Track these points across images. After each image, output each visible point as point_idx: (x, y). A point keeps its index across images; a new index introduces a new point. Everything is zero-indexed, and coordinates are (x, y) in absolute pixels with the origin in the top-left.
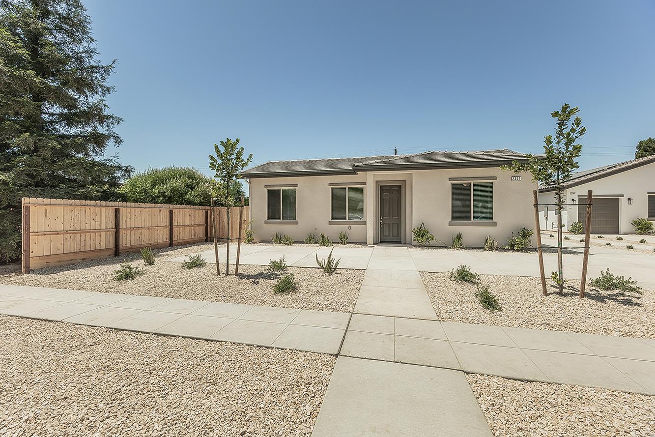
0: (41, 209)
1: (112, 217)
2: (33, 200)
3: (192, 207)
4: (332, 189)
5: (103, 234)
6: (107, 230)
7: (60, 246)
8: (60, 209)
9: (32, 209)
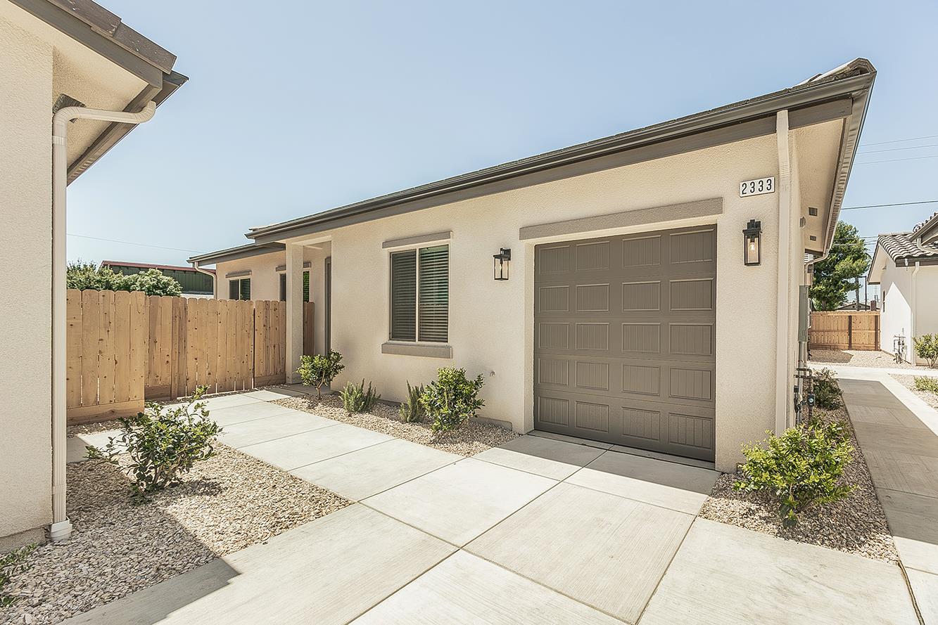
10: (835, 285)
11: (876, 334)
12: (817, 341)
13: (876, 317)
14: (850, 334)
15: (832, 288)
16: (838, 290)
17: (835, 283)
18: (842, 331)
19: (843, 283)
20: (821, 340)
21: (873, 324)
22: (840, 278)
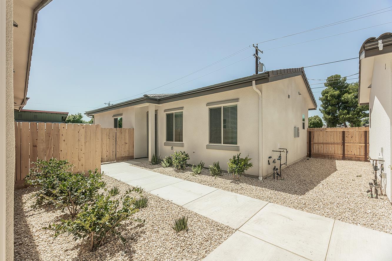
10: (358, 115)
12: (318, 151)
13: (366, 133)
14: (344, 147)
17: (358, 113)
18: (337, 144)
21: (363, 138)
22: (361, 110)
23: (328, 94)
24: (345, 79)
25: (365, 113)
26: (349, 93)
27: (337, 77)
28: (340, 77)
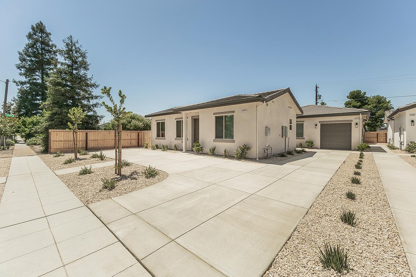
0: (55, 133)
1: (85, 136)
2: (52, 130)
3: (129, 131)
4: (177, 121)
5: (81, 142)
6: (82, 141)
7: (63, 146)
8: (63, 133)
9: (52, 133)
10: (376, 121)
11: (386, 138)
13: (386, 133)
14: (377, 138)
15: (374, 122)
16: (377, 123)
17: (376, 120)
18: (375, 137)
19: (380, 120)
20: (368, 140)
21: (385, 136)
22: (378, 118)
23: (351, 105)
24: (365, 93)
25: (381, 119)
26: (369, 105)
27: (359, 92)
28: (360, 92)
